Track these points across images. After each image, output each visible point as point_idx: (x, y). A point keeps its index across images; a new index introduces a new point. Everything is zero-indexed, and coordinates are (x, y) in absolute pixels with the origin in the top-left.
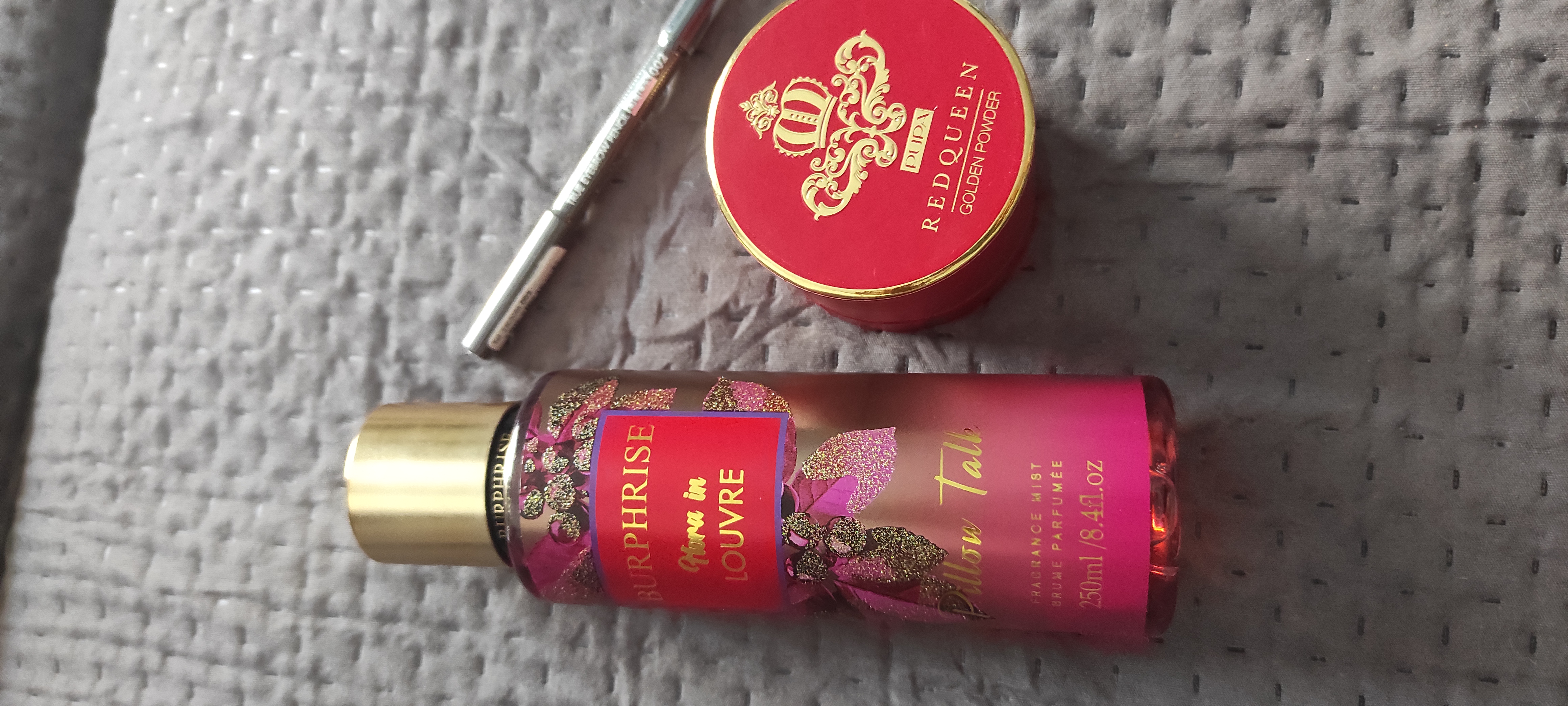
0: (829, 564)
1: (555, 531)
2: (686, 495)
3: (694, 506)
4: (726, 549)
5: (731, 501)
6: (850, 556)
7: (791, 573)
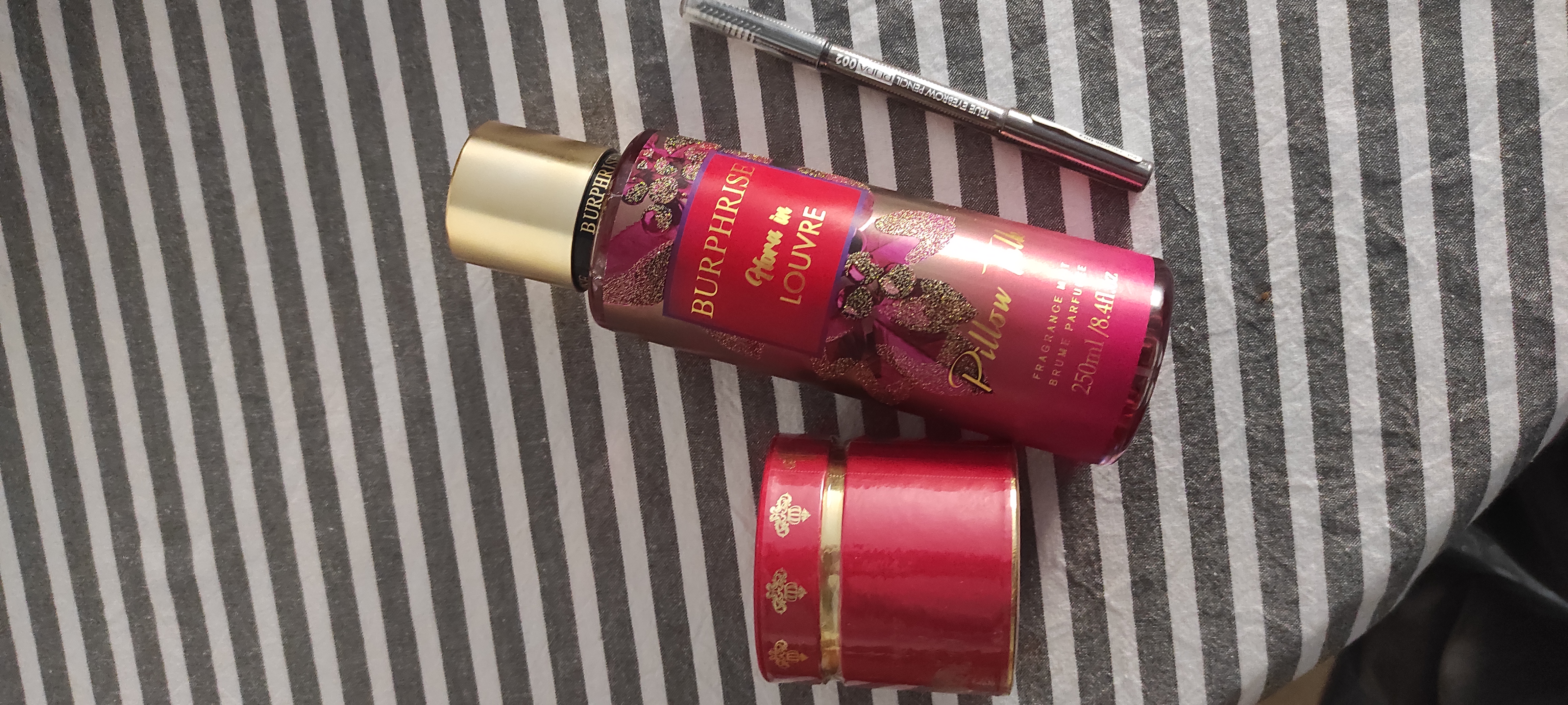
0: (876, 302)
1: (648, 220)
2: (771, 217)
3: (777, 227)
4: (793, 269)
5: (808, 231)
6: (897, 298)
7: (840, 303)
